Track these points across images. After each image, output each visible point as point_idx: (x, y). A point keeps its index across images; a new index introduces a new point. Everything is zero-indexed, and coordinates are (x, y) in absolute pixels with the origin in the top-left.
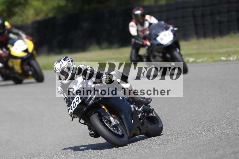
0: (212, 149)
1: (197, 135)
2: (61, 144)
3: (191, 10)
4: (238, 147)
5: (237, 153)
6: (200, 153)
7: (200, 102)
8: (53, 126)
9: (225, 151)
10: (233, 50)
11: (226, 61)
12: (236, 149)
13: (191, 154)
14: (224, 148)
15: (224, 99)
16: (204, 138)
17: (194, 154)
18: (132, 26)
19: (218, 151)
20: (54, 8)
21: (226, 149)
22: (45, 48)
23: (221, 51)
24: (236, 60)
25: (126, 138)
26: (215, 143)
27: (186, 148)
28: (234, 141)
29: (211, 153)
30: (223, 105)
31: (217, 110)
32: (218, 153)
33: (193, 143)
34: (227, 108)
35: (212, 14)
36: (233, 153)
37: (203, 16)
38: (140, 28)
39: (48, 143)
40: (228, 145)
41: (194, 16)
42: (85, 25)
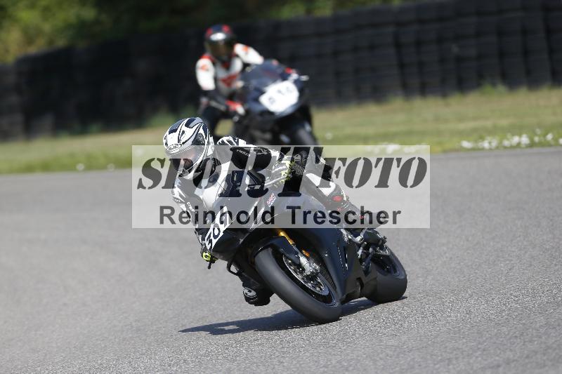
0: (439, 358)
1: (406, 325)
2: (85, 347)
3: (391, 29)
4: (500, 353)
5: (499, 366)
6: (413, 367)
7: (413, 248)
8: (65, 304)
9: (471, 361)
10: (489, 124)
11: (473, 149)
12: (497, 358)
13: (392, 369)
14: (468, 356)
15: (468, 240)
16: (422, 332)
17: (397, 369)
18: (203, 68)
19: (454, 362)
20: (69, 26)
21: (474, 358)
22: (48, 120)
23: (462, 126)
24: (497, 148)
25: (336, 303)
26: (447, 344)
27: (378, 355)
28: (491, 338)
29: (437, 366)
30: (465, 254)
31: (453, 265)
32: (455, 367)
33: (396, 344)
34: (476, 260)
35: (440, 40)
36: (490, 368)
37: (419, 44)
38: (223, 74)
39: (54, 345)
40: (479, 349)
41: (398, 45)
42: (142, 66)
